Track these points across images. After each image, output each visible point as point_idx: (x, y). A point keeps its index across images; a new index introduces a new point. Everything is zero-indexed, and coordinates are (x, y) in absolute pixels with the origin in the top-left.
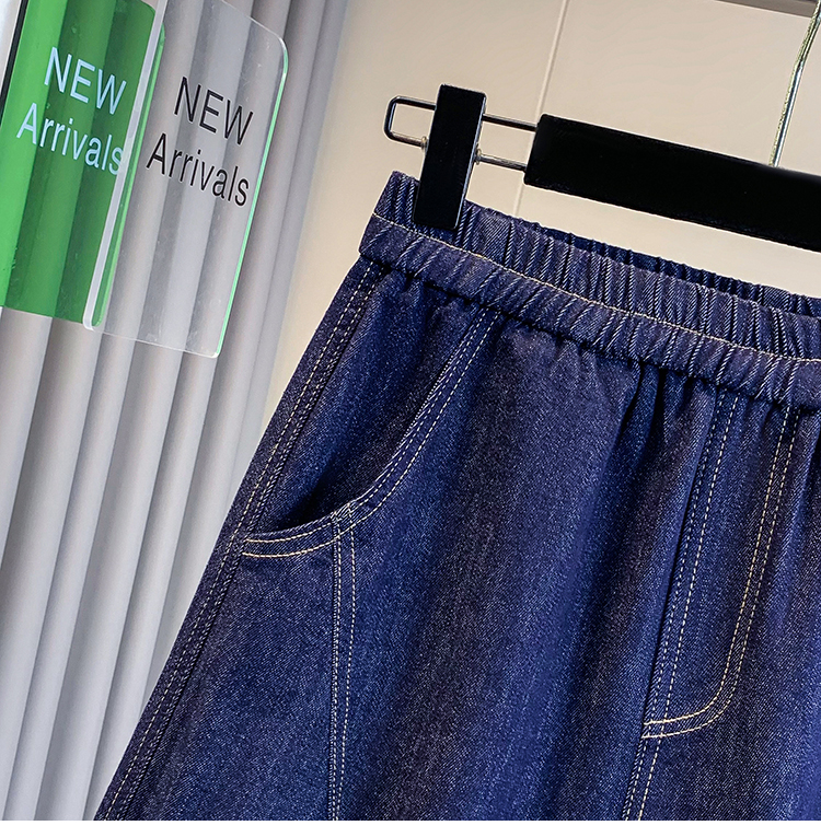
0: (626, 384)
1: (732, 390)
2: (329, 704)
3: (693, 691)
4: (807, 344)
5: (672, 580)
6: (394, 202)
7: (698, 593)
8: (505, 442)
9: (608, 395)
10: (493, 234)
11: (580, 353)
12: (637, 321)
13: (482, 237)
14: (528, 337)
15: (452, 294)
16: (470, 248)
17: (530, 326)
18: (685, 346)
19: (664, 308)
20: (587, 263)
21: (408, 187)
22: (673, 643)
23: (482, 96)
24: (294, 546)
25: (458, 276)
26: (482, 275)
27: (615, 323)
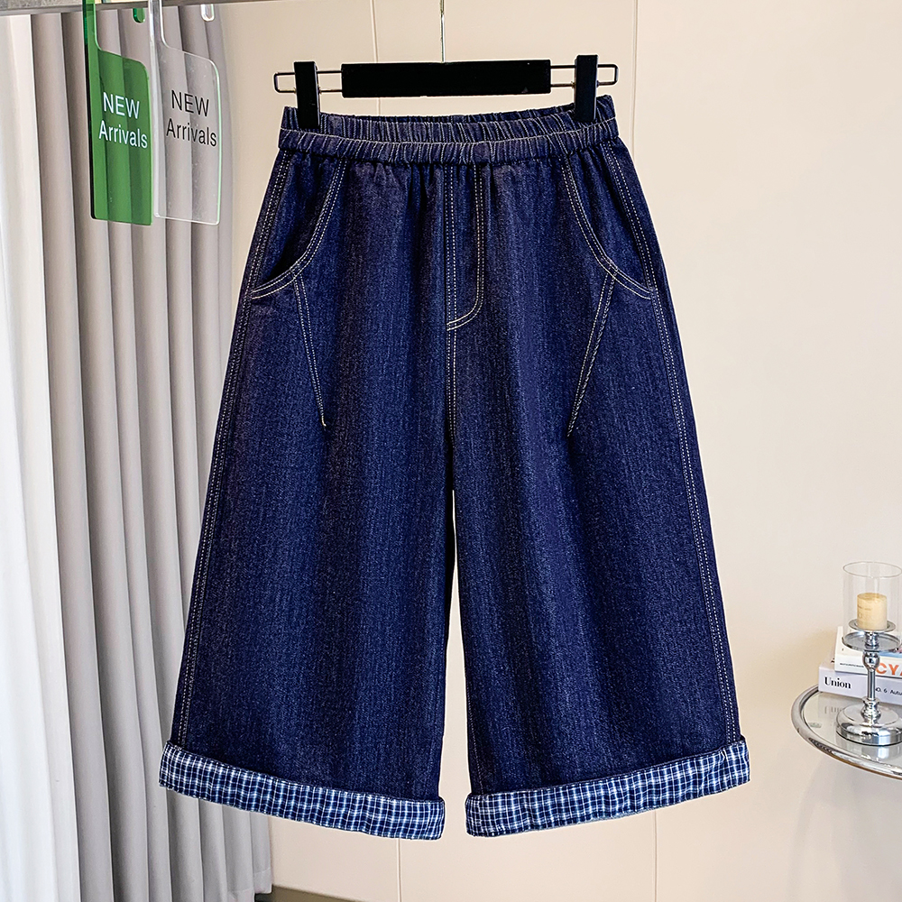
0: (406, 176)
1: (448, 164)
2: (306, 354)
3: (465, 304)
4: (475, 135)
5: (445, 259)
6: (289, 121)
7: (458, 261)
8: (361, 217)
9: (400, 183)
10: (336, 125)
11: (384, 167)
12: (404, 145)
13: (332, 127)
14: (361, 167)
15: (325, 156)
16: (327, 133)
17: (361, 161)
18: (425, 150)
19: (413, 136)
20: (378, 126)
21: (293, 112)
22: (452, 286)
23: (313, 63)
24: (275, 287)
25: (326, 147)
26: (336, 144)
27: (396, 148)
